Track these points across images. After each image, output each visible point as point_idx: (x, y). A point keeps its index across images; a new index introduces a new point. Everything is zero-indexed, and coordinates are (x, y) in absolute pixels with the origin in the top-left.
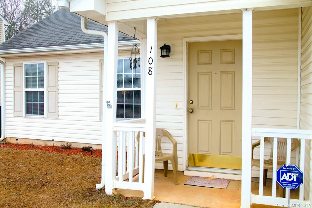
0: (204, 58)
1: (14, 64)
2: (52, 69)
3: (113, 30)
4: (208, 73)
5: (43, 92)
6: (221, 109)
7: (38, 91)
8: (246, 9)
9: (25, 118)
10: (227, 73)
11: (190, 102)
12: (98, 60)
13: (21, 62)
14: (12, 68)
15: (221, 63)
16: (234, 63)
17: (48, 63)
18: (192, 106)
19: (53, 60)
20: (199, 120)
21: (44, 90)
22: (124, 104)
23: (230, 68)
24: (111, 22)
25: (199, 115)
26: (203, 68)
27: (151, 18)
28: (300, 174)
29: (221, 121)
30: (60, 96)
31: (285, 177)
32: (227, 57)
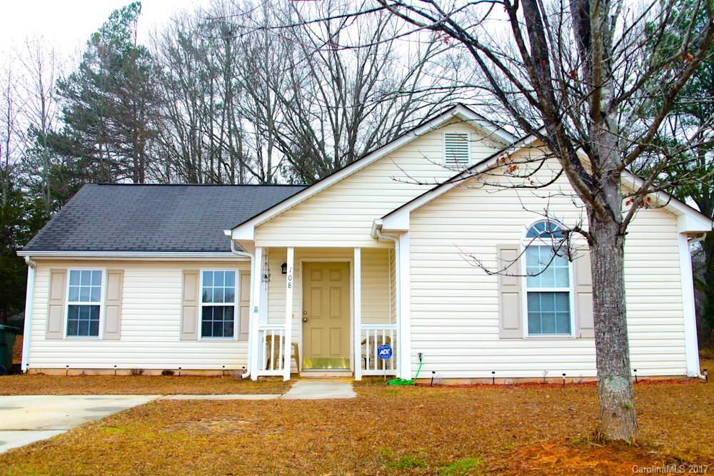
0: (317, 275)
1: (51, 270)
2: (114, 278)
3: (259, 253)
4: (321, 288)
5: (99, 306)
6: (330, 317)
7: (89, 306)
8: (357, 248)
9: (66, 340)
10: (336, 288)
11: (304, 313)
12: (181, 270)
13: (65, 268)
14: (48, 274)
15: (331, 280)
16: (340, 280)
17: (107, 270)
18: (306, 316)
19: (116, 267)
20: (312, 328)
21: (102, 303)
22: (213, 321)
23: (338, 284)
24: (259, 247)
25: (312, 323)
26: (316, 284)
27: (291, 247)
28: (391, 349)
29: (331, 328)
30: (123, 311)
31: (382, 352)
32: (335, 275)
